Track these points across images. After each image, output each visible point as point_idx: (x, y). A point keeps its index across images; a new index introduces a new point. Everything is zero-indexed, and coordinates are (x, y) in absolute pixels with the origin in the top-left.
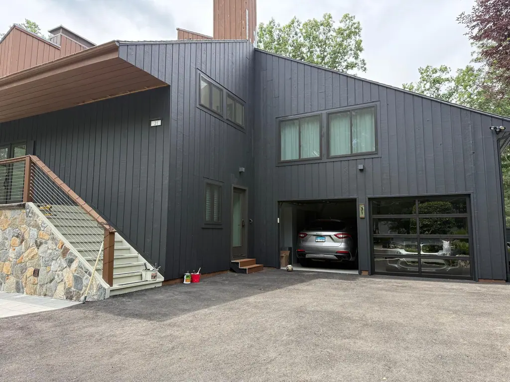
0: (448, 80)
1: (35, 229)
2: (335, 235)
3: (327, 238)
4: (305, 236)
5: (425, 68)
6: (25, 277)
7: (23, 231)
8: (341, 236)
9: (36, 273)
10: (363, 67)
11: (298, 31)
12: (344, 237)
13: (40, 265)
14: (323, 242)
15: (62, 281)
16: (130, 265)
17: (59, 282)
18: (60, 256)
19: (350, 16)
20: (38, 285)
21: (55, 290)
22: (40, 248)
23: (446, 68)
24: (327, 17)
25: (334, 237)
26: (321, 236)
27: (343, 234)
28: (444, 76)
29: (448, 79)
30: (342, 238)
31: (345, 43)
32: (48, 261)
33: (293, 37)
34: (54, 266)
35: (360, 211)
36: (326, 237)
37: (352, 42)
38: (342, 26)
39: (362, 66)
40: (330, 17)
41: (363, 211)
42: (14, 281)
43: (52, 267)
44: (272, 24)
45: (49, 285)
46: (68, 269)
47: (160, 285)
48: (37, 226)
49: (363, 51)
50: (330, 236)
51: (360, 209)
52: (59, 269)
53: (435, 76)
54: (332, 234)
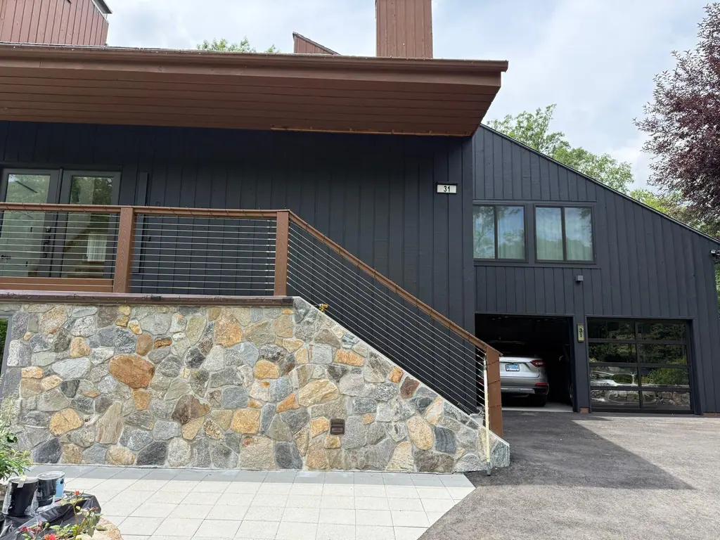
1: (327, 346)
2: (532, 362)
6: (305, 437)
7: (290, 349)
8: (539, 363)
9: (338, 427)
13: (344, 411)
14: (516, 371)
15: (405, 439)
17: (399, 442)
18: (397, 394)
20: (343, 450)
21: (390, 457)
22: (343, 380)
25: (530, 365)
26: (514, 363)
30: (540, 366)
32: (367, 404)
34: (382, 413)
35: (579, 333)
36: (520, 365)
41: (583, 333)
42: (271, 445)
43: (378, 414)
45: (371, 448)
46: (419, 417)
48: (331, 340)
50: (525, 363)
51: (579, 330)
52: (396, 418)
54: (528, 360)
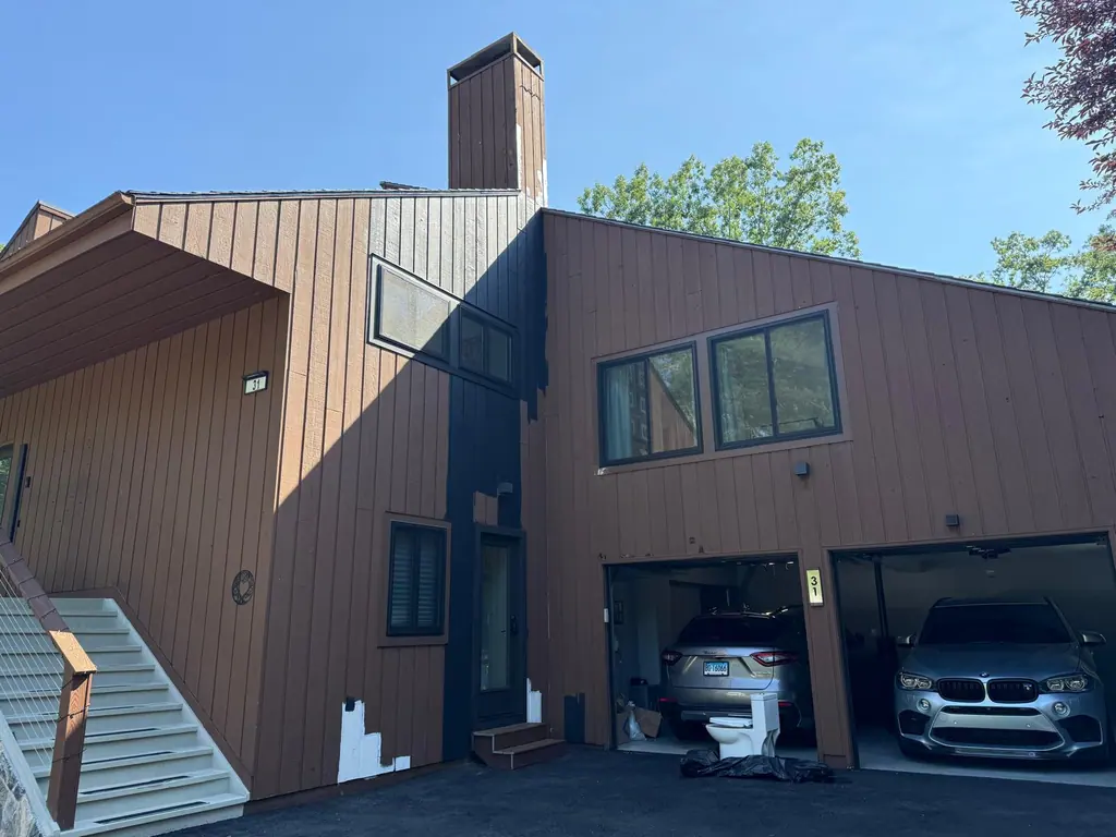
0: (1064, 261)
2: (755, 656)
3: (733, 663)
4: (676, 660)
5: (1006, 240)
8: (771, 658)
10: (851, 248)
11: (701, 184)
12: (779, 663)
14: (723, 675)
16: (165, 757)
19: (813, 143)
23: (1059, 236)
24: (759, 151)
25: (751, 662)
26: (720, 659)
27: (774, 654)
28: (1054, 255)
29: (1065, 259)
30: (773, 664)
31: (805, 200)
33: (690, 197)
35: (811, 587)
37: (822, 196)
38: (798, 165)
39: (850, 245)
40: (767, 149)
41: (818, 587)
44: (641, 176)
47: (239, 813)
49: (847, 214)
50: (740, 659)
51: (810, 581)
53: (1033, 255)
54: (745, 652)
